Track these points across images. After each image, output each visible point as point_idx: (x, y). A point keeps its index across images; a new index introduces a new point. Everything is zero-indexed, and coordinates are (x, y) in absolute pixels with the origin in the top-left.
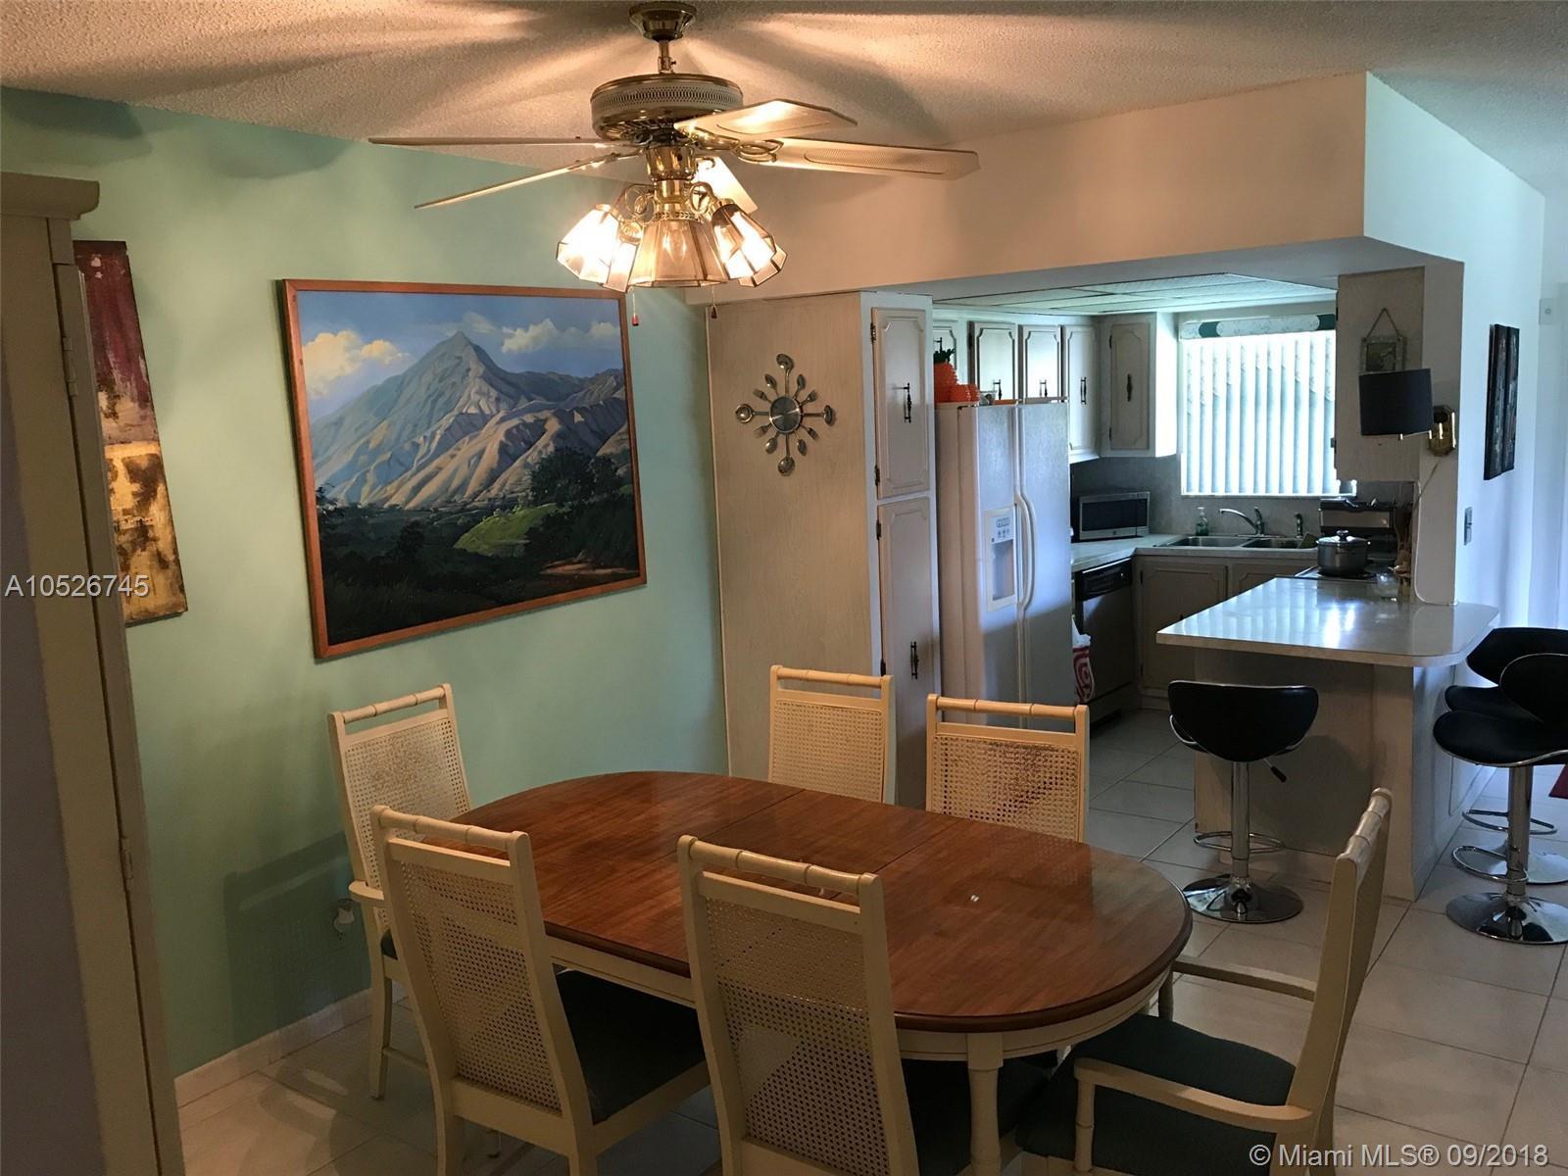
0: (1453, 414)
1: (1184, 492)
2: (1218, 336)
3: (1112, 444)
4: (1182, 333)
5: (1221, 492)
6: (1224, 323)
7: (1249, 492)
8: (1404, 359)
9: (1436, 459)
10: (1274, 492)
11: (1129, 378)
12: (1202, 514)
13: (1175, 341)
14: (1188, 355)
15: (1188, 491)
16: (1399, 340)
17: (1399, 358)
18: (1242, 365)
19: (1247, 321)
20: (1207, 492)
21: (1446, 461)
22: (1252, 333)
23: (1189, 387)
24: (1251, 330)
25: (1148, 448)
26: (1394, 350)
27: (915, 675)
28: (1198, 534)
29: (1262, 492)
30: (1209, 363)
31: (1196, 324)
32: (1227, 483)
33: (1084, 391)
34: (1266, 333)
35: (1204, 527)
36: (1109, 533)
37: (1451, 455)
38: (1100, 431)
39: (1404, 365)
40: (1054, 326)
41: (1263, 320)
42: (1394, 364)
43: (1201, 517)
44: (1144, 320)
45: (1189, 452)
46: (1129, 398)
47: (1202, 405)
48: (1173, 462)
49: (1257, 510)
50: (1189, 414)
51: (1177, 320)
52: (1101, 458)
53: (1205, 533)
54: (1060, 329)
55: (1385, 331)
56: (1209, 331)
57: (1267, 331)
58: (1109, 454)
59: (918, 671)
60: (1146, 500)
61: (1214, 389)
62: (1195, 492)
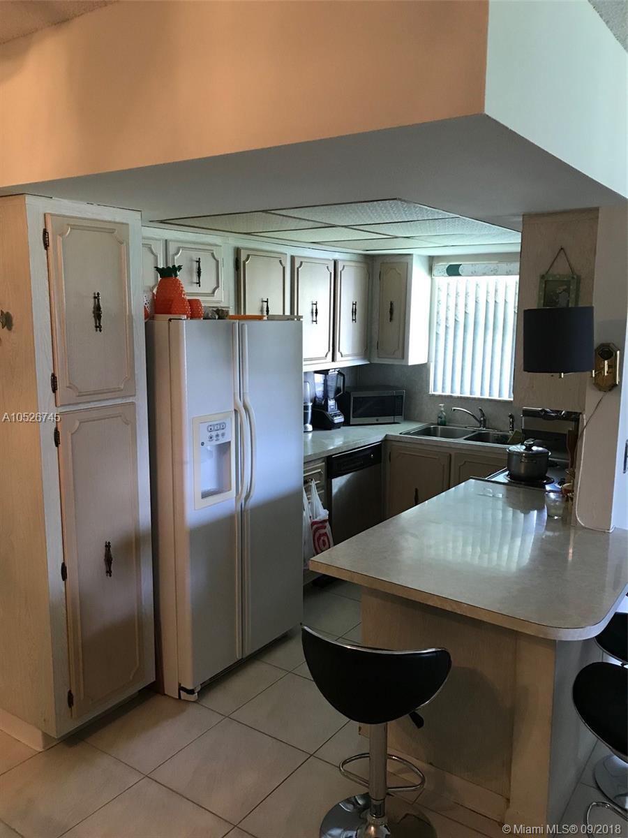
0: (618, 352)
1: (431, 392)
2: (459, 275)
3: (378, 354)
4: (435, 272)
5: (457, 394)
6: (465, 266)
7: (477, 395)
8: (577, 297)
9: (601, 394)
10: (495, 397)
11: (391, 304)
12: (443, 409)
13: (429, 278)
14: (439, 289)
15: (434, 391)
16: (573, 278)
17: (573, 296)
18: (477, 298)
19: (481, 265)
20: (448, 393)
21: (609, 397)
22: (484, 274)
23: (438, 313)
24: (484, 272)
25: (403, 358)
26: (569, 288)
27: (109, 572)
28: (438, 424)
29: (486, 396)
30: (453, 294)
31: (445, 265)
32: (462, 387)
33: (354, 312)
34: (494, 274)
35: (443, 419)
36: (373, 420)
37: (615, 390)
38: (369, 342)
39: (577, 301)
40: (329, 260)
41: (493, 265)
42: (568, 301)
43: (442, 411)
44: (403, 260)
45: (436, 361)
46: (391, 319)
47: (447, 327)
48: (422, 369)
49: (481, 410)
50: (437, 334)
51: (431, 261)
52: (371, 364)
53: (443, 424)
54: (333, 262)
55: (561, 269)
56: (453, 271)
57: (495, 273)
58: (376, 361)
59: (112, 569)
60: (402, 396)
61: (456, 315)
62: (439, 392)
